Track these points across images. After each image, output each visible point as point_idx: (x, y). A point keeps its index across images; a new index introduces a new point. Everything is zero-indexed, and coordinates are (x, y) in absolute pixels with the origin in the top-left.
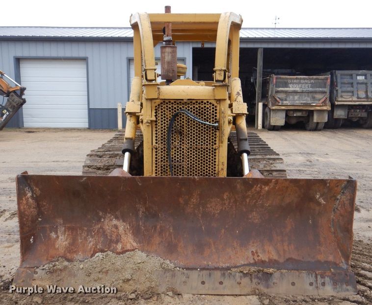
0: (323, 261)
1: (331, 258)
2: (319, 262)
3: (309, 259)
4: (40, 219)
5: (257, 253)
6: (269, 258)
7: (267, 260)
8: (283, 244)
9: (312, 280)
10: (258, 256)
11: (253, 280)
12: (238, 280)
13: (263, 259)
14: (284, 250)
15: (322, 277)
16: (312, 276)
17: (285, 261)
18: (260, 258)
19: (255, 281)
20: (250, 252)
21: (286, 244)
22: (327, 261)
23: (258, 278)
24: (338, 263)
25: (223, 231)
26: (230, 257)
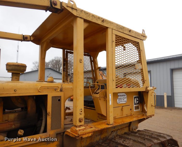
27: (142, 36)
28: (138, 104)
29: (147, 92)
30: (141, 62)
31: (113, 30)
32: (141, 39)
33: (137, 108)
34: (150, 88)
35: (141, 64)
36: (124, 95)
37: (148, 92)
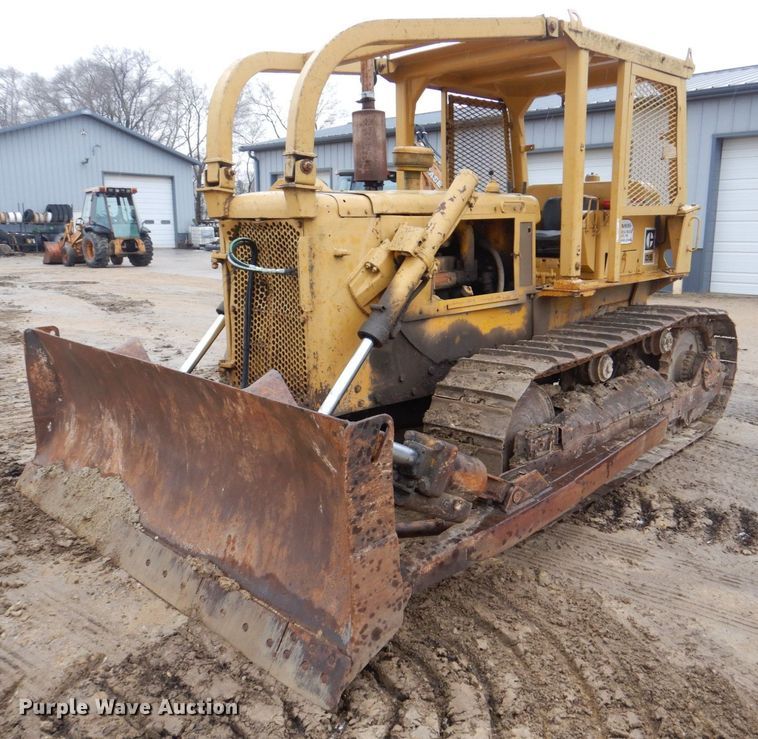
0: (316, 606)
1: (332, 608)
2: (309, 603)
3: (298, 592)
4: (60, 400)
5: (234, 542)
6: (245, 559)
7: (240, 562)
8: (273, 541)
9: (275, 635)
10: (233, 549)
11: (201, 589)
12: (185, 580)
13: (236, 559)
14: (271, 553)
15: (293, 639)
16: (278, 628)
17: (262, 577)
18: (232, 554)
19: (203, 592)
20: (227, 535)
21: (278, 541)
22: (323, 611)
23: (208, 588)
24: (339, 623)
25: (207, 481)
26: (200, 535)
27: (685, 66)
28: (651, 248)
29: (680, 218)
30: (675, 140)
31: (634, 65)
32: (681, 77)
33: (649, 258)
34: (687, 208)
35: (676, 146)
36: (629, 226)
37: (682, 218)
